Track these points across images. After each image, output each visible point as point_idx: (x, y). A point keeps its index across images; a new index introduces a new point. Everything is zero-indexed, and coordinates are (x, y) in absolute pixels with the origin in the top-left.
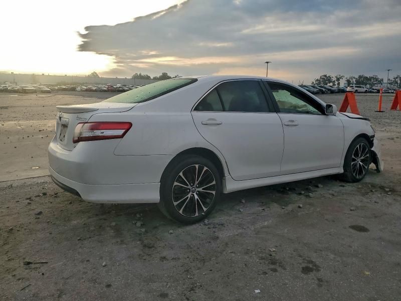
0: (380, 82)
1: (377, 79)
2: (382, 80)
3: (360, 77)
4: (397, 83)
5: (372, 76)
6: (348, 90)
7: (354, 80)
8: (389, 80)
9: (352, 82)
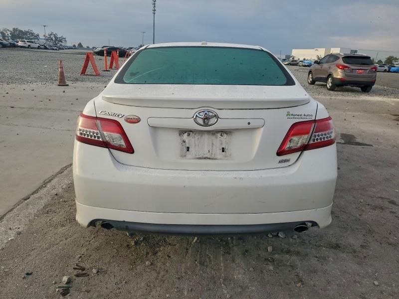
0: (37, 37)
1: (32, 34)
2: (38, 35)
3: (14, 29)
4: (52, 39)
5: (27, 30)
6: (19, 45)
7: (9, 33)
8: (44, 36)
9: (6, 34)
